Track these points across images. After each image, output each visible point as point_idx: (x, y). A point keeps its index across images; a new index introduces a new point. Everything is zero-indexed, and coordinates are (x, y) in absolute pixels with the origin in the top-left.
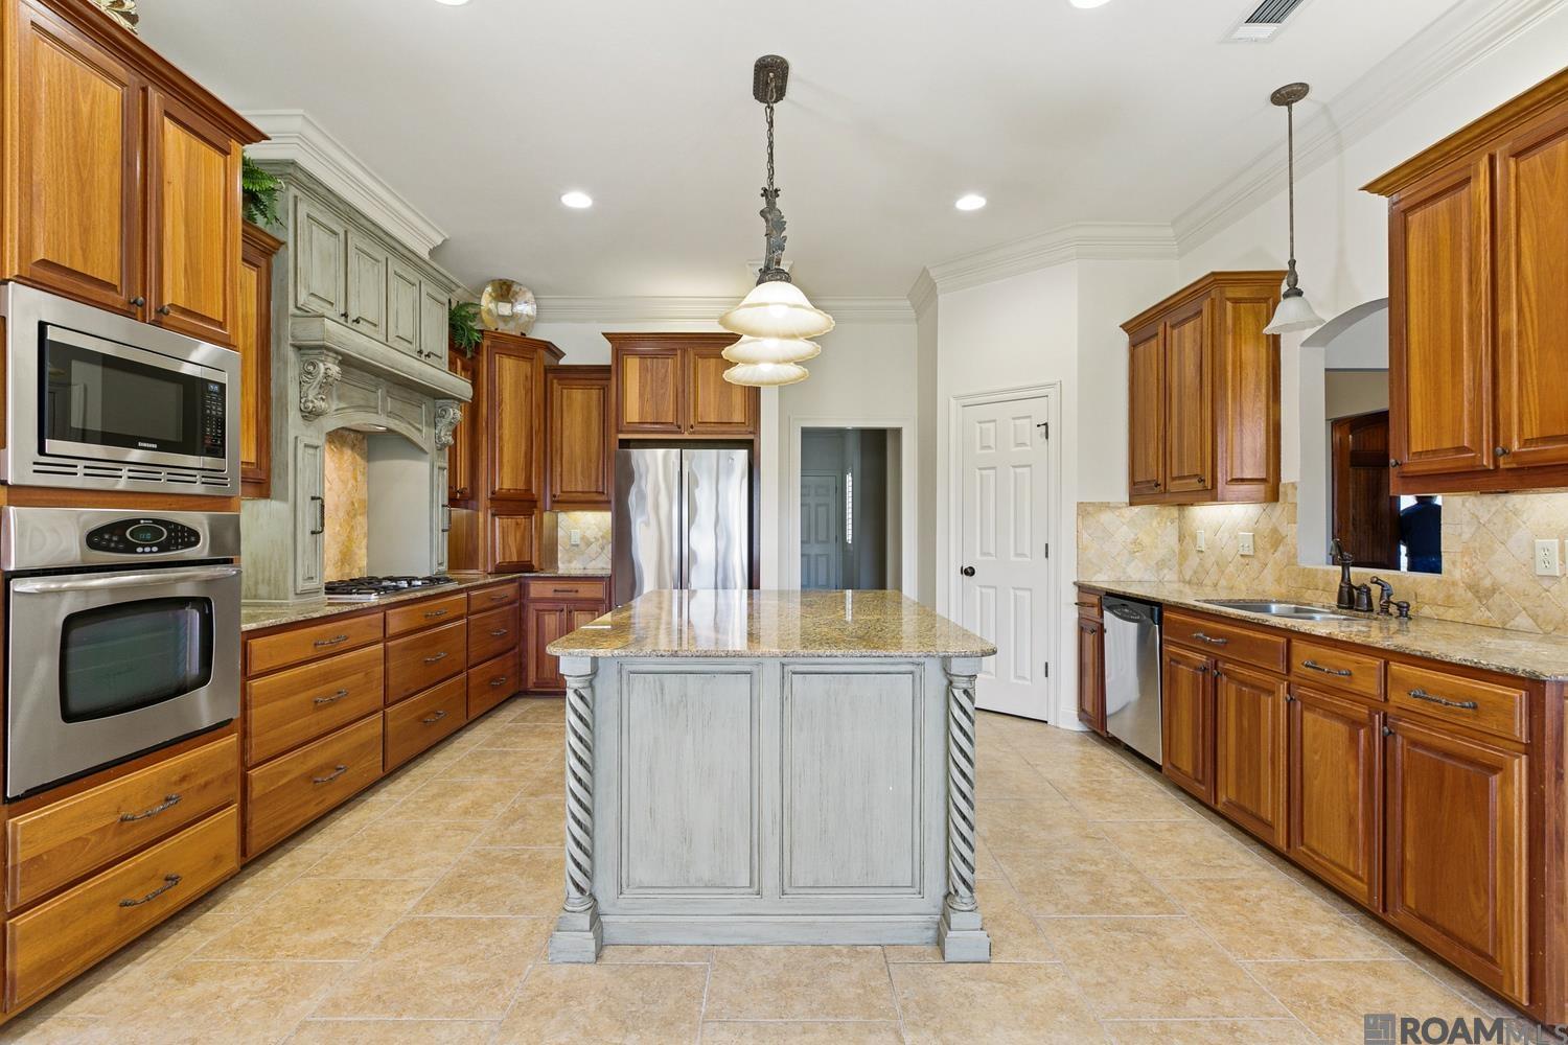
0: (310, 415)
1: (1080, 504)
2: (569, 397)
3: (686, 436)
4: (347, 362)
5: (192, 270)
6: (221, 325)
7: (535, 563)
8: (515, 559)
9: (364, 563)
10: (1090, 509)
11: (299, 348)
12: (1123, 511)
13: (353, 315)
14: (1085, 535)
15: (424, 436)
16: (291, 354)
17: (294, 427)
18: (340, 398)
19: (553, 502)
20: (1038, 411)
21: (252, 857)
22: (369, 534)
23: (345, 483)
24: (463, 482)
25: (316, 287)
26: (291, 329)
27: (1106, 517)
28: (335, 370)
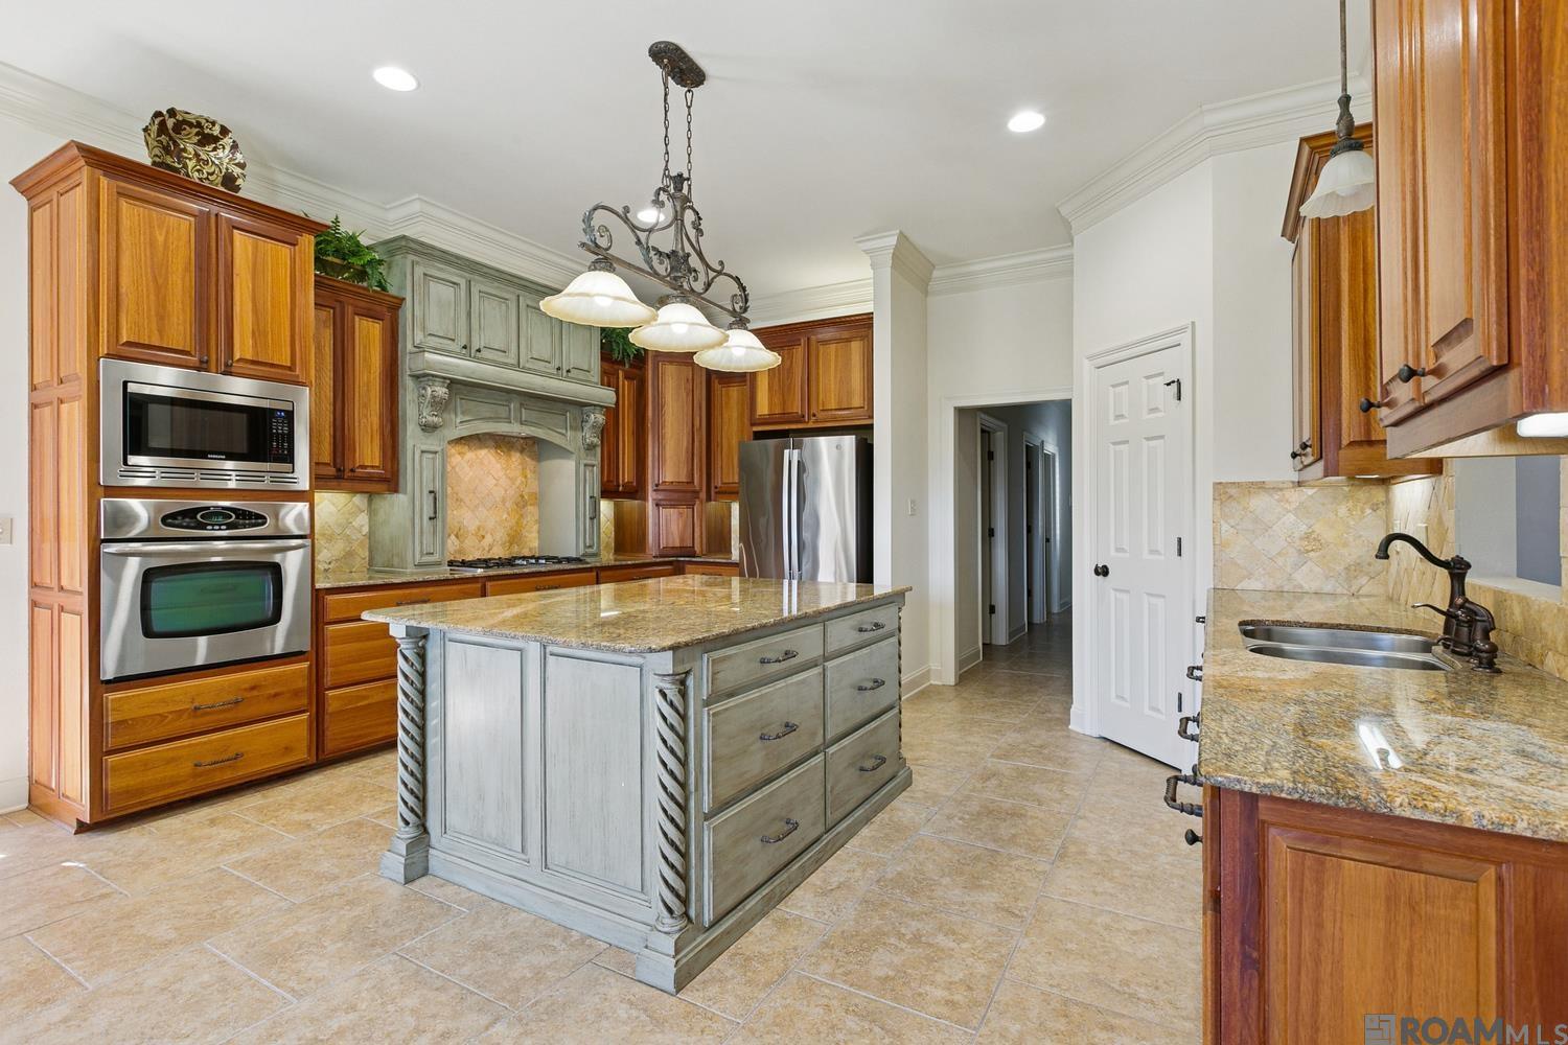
0: (428, 428)
1: (1217, 485)
3: (811, 425)
4: (452, 384)
5: (258, 333)
6: (290, 369)
7: (697, 549)
8: (678, 545)
9: (536, 544)
10: (1233, 491)
11: (416, 377)
12: (1287, 494)
13: (475, 346)
14: (1225, 527)
15: (570, 439)
16: (409, 383)
17: (413, 439)
18: (463, 413)
19: (716, 493)
20: (1174, 364)
22: (539, 521)
23: (513, 480)
24: (626, 475)
25: (433, 327)
26: (408, 365)
27: (1258, 502)
28: (441, 391)
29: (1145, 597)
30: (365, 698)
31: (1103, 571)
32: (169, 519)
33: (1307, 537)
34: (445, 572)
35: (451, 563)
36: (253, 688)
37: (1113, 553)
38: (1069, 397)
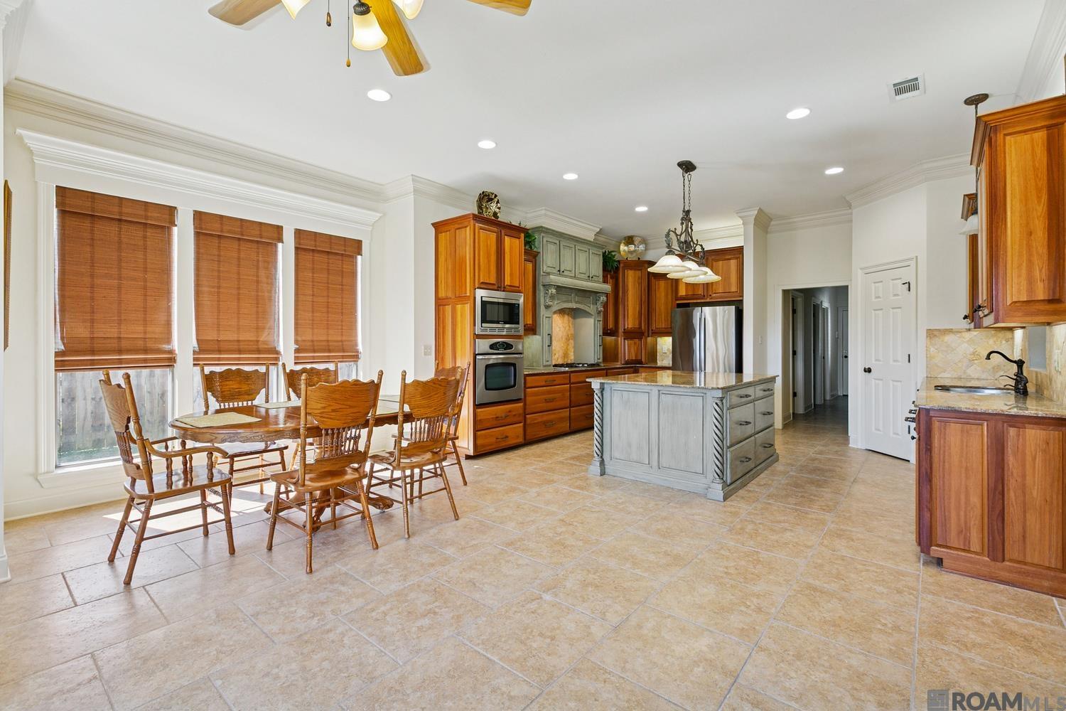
0: (547, 307)
1: (928, 330)
2: (658, 285)
3: (708, 300)
4: (559, 288)
5: (511, 275)
6: (519, 287)
7: (643, 360)
8: (634, 358)
9: (572, 358)
10: (936, 333)
11: (544, 286)
12: (963, 334)
13: (562, 270)
14: (932, 349)
15: (591, 309)
16: (542, 288)
17: (543, 312)
18: (558, 300)
19: (652, 333)
21: (528, 442)
22: (574, 347)
23: (565, 328)
24: (611, 325)
25: (549, 264)
26: (542, 280)
27: (948, 338)
28: (554, 291)
29: (891, 382)
30: (536, 419)
31: (868, 370)
32: (492, 347)
33: (974, 353)
34: (552, 370)
35: (555, 366)
36: (510, 411)
37: (874, 362)
38: (846, 284)
